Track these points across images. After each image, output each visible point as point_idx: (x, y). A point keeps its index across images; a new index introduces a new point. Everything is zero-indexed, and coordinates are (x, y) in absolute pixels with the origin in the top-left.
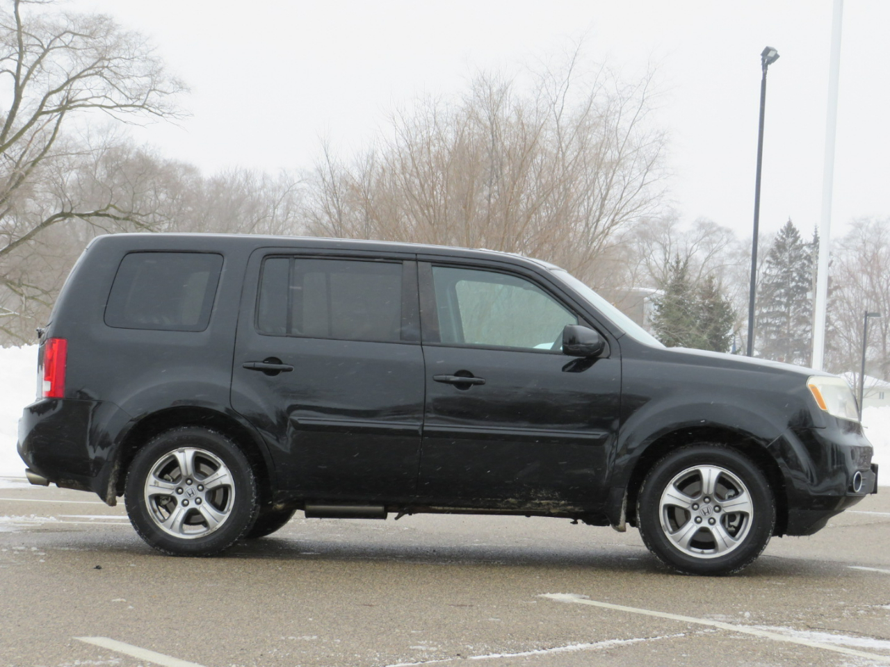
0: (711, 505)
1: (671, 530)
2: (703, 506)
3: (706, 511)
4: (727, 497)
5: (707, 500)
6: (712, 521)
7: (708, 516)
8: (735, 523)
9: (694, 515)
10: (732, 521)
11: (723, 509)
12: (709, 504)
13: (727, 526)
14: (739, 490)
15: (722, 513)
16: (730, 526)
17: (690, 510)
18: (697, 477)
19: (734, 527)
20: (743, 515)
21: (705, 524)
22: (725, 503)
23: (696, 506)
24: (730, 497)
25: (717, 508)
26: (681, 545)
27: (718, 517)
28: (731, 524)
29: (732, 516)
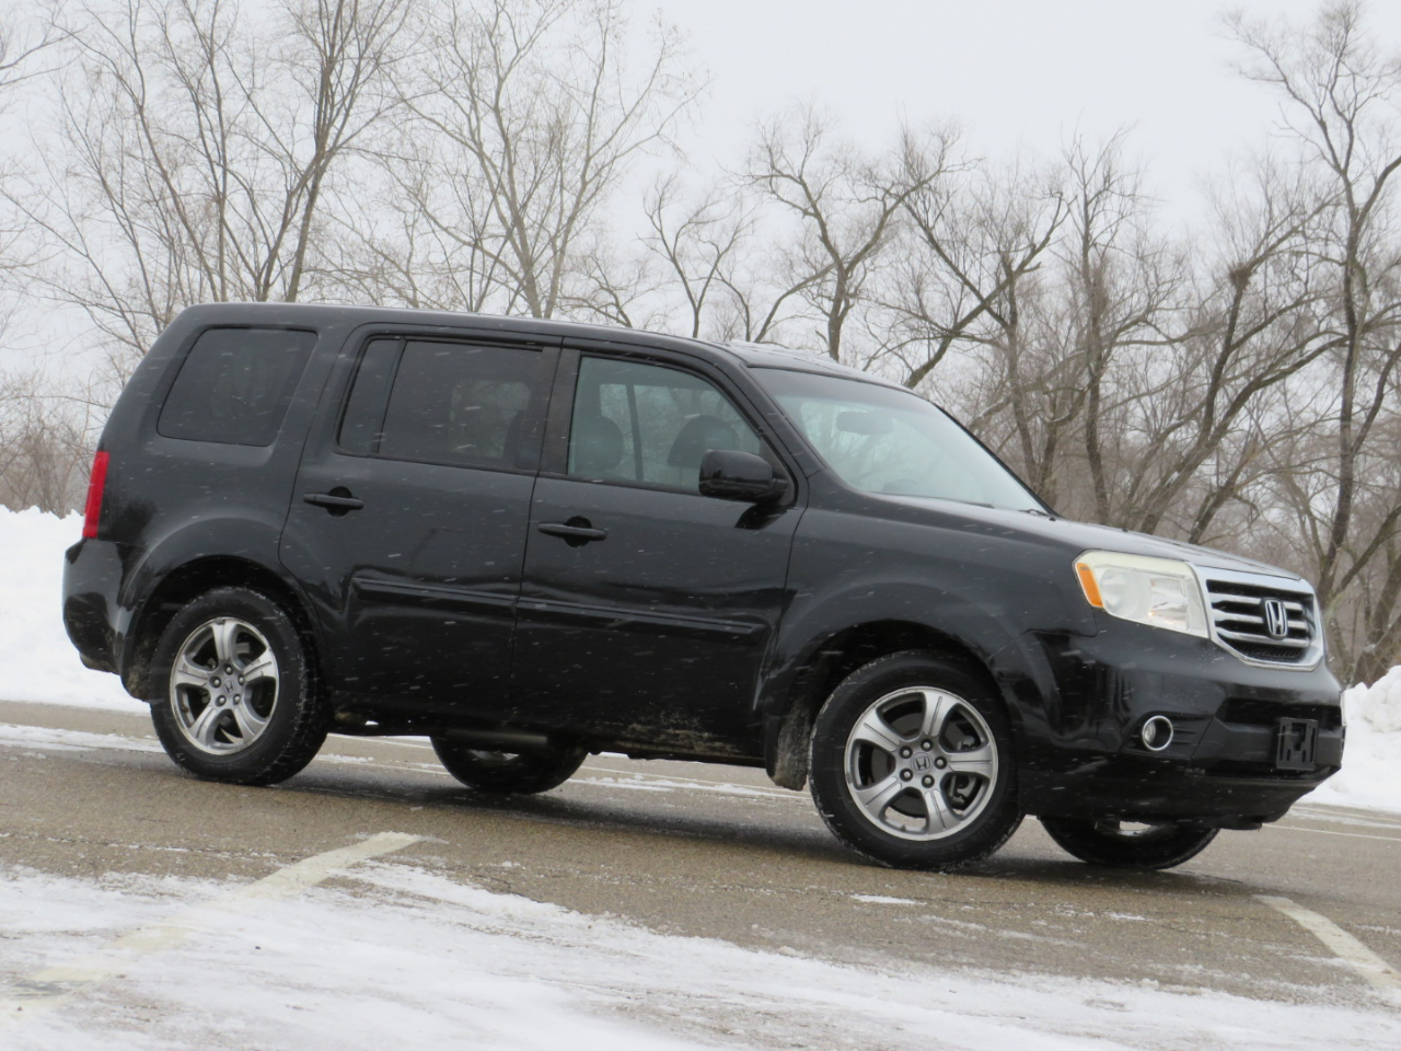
0: (932, 755)
1: (859, 782)
2: (918, 754)
3: (921, 762)
4: (959, 747)
5: (927, 745)
6: (928, 780)
7: (924, 771)
8: (966, 792)
9: (901, 765)
10: (958, 788)
11: (949, 764)
12: (929, 753)
13: (951, 794)
14: (982, 739)
15: (947, 770)
16: (957, 795)
17: (896, 755)
18: (918, 705)
19: (963, 797)
20: (981, 781)
21: (916, 783)
22: (954, 756)
23: (906, 752)
24: (966, 749)
25: (940, 762)
26: (870, 810)
27: (938, 775)
28: (960, 791)
29: (963, 778)
